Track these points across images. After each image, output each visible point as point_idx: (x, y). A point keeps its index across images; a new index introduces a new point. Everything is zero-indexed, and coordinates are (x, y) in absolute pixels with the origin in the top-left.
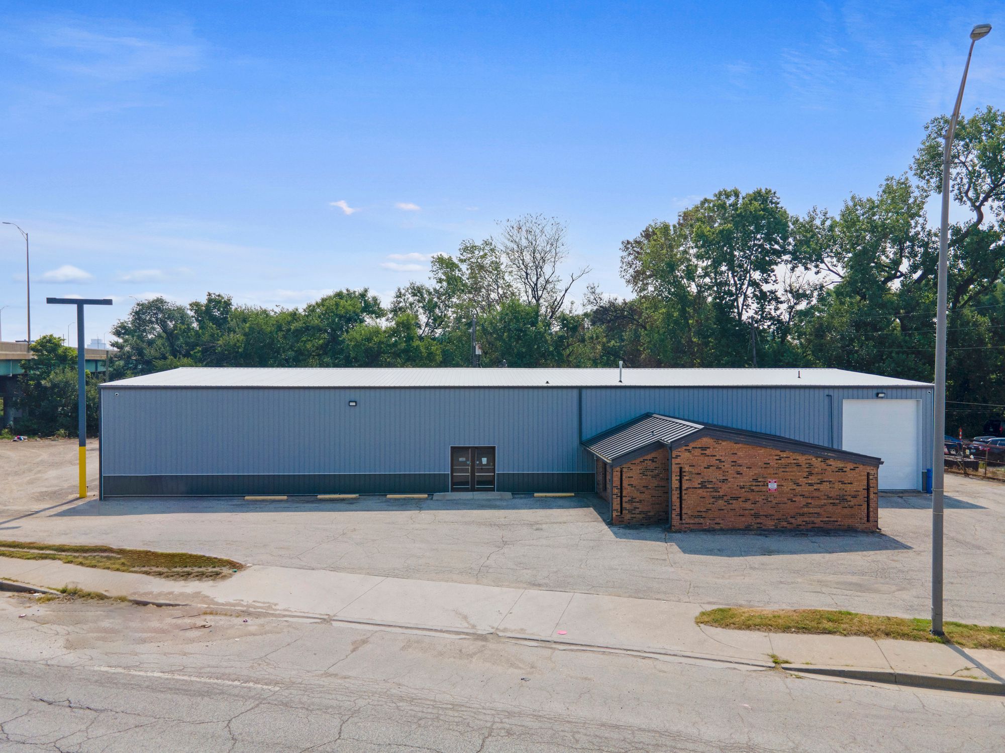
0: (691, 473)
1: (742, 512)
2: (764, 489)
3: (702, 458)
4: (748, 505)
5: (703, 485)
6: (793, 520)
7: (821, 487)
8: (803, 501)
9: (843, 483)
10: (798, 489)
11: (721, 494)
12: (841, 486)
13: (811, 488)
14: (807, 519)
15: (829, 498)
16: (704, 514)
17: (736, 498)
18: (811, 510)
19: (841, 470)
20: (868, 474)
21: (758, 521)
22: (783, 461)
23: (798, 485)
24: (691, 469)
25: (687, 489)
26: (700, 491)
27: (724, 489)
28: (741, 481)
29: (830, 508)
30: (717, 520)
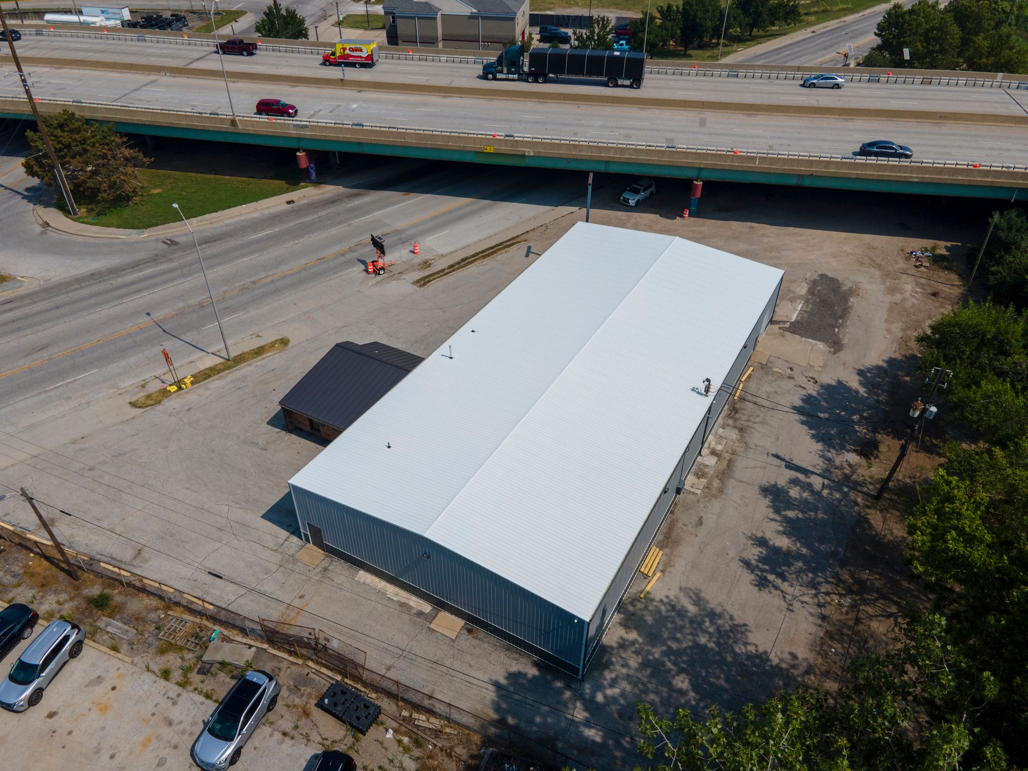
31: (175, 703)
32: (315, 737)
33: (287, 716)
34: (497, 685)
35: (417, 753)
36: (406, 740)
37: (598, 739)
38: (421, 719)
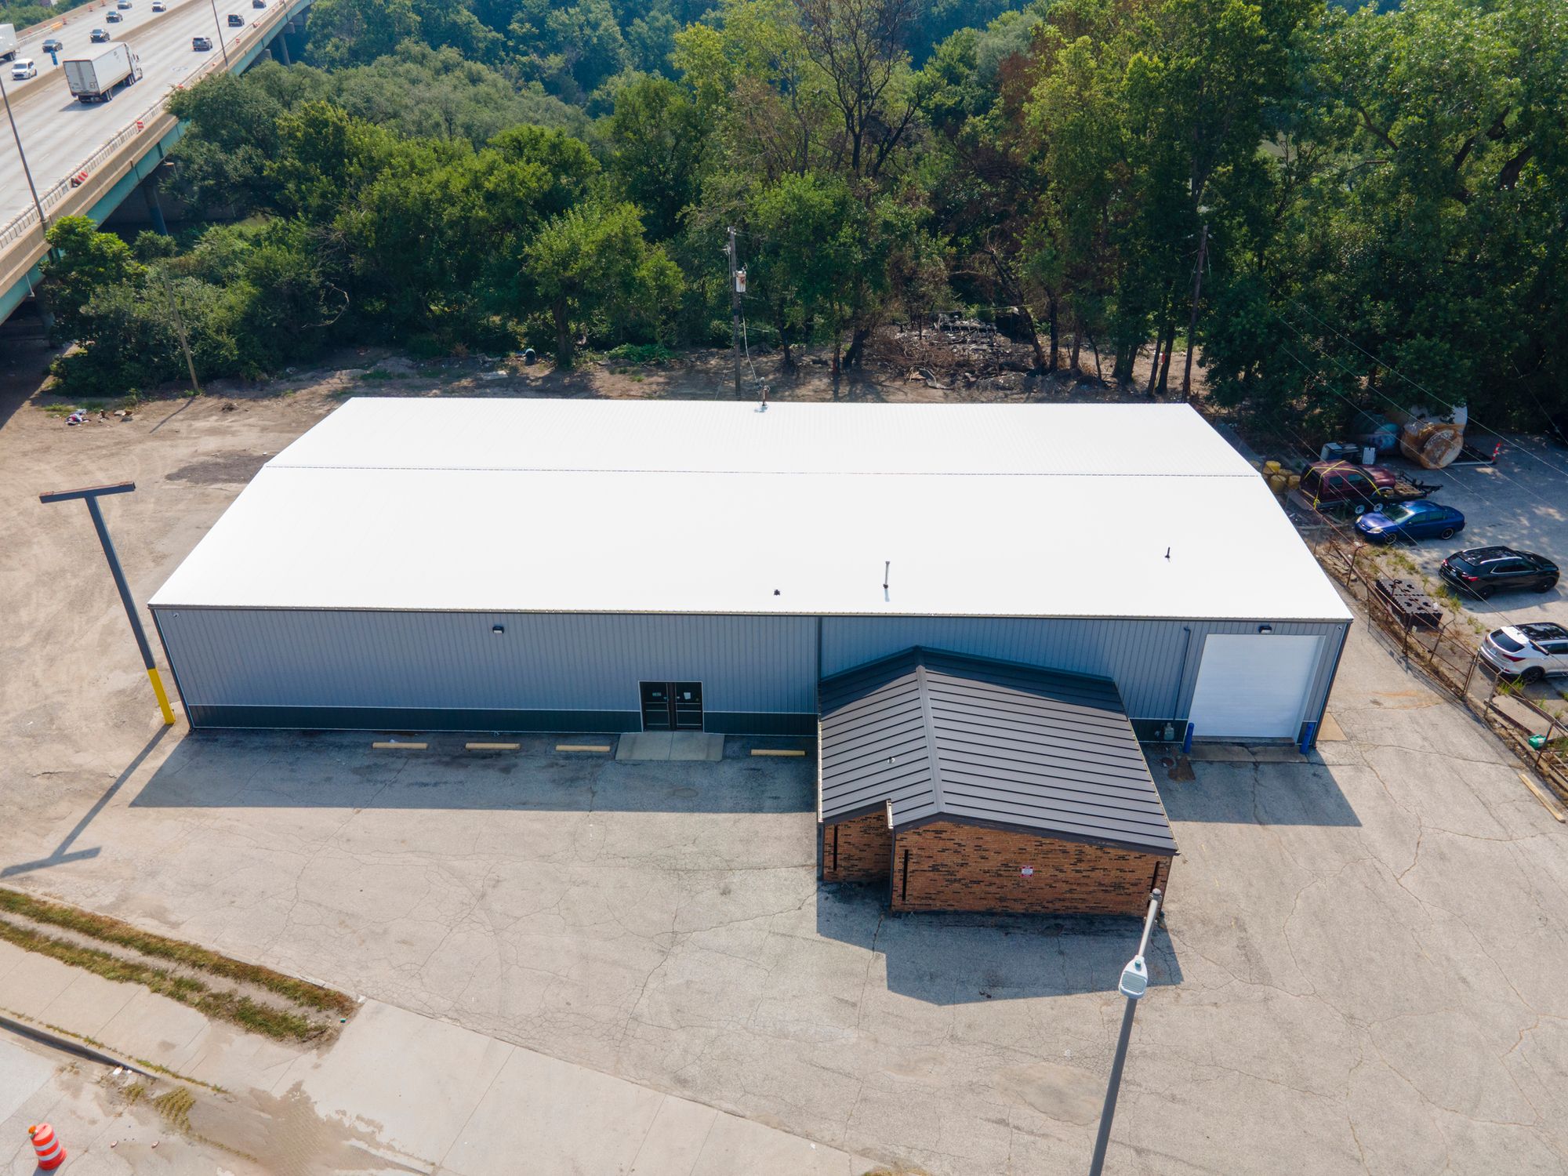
0: (920, 856)
1: (983, 896)
2: (1015, 874)
3: (936, 841)
4: (993, 889)
5: (935, 868)
6: (1050, 905)
7: (1092, 874)
8: (1066, 887)
9: (1122, 871)
10: (1061, 875)
11: (958, 877)
12: (1118, 873)
13: (1079, 875)
14: (1069, 904)
15: (1100, 884)
16: (933, 896)
17: (978, 882)
18: (1075, 896)
19: (1123, 858)
20: (1158, 863)
21: (1005, 904)
22: (1045, 847)
23: (1061, 871)
24: (919, 852)
25: (913, 871)
26: (931, 874)
27: (962, 873)
28: (986, 866)
29: (1101, 895)
30: (951, 902)
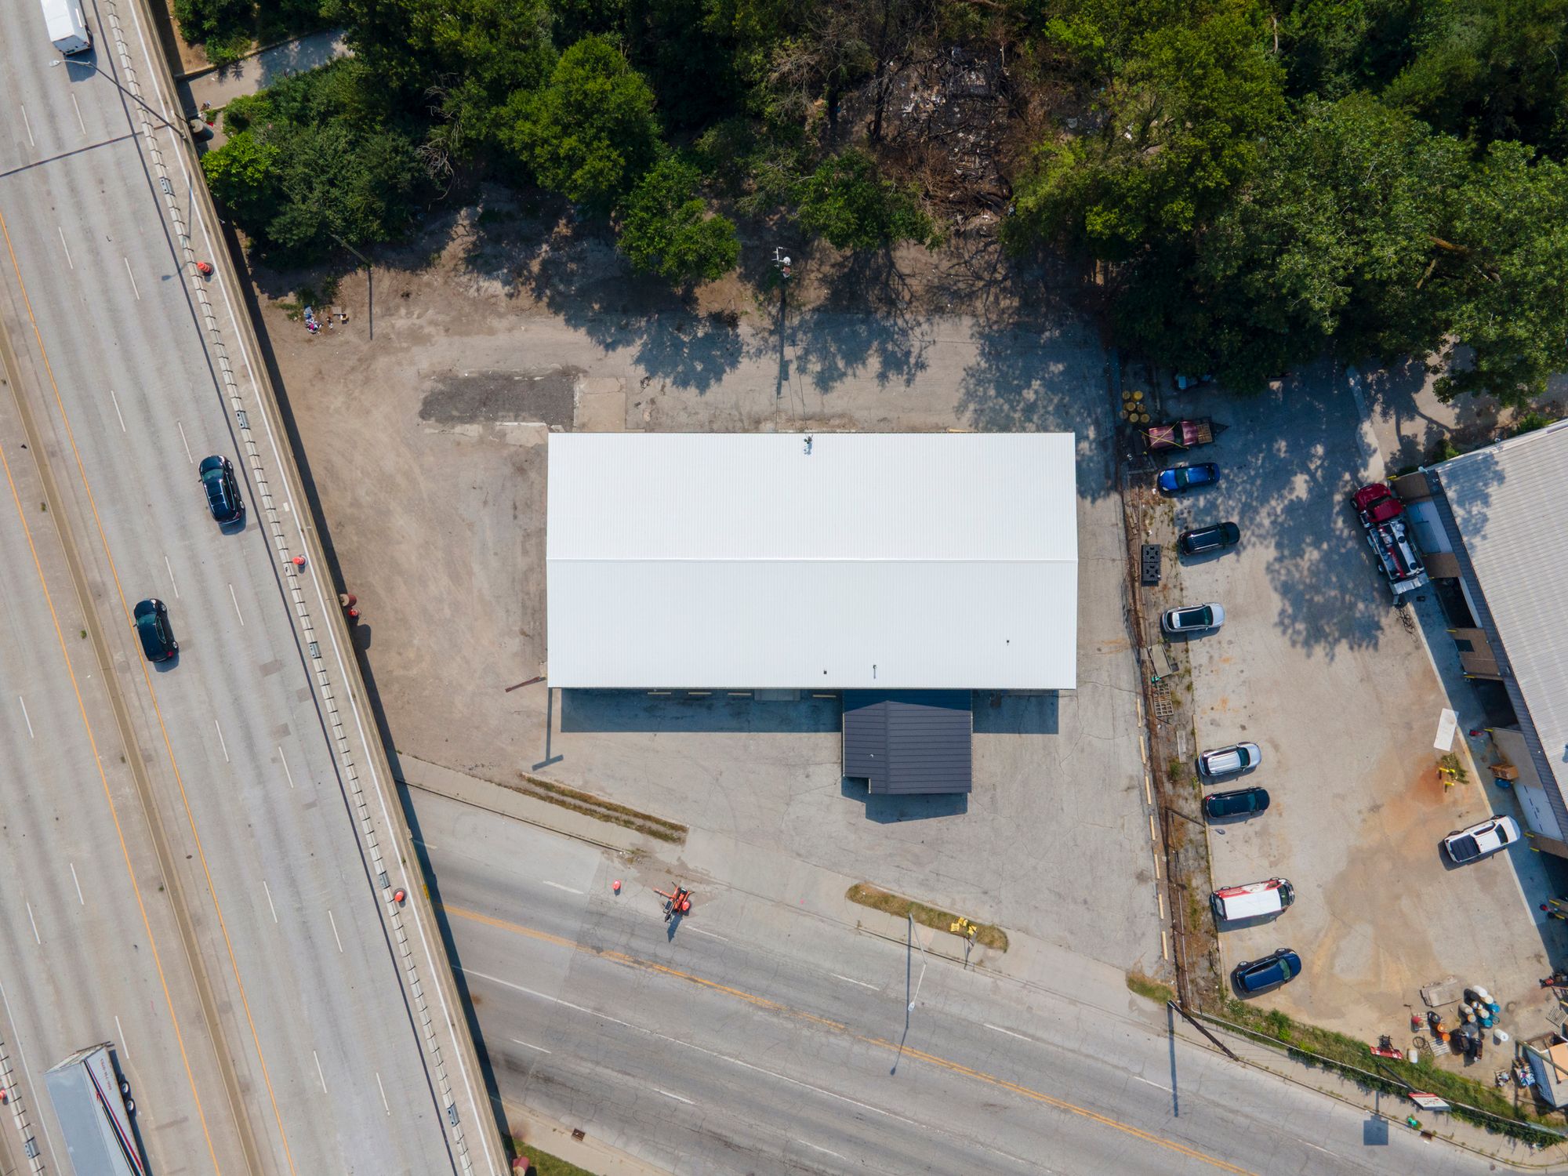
31: (1201, 666)
32: (1174, 573)
33: (1172, 597)
34: (1093, 501)
35: (1151, 511)
36: (1147, 522)
37: (1092, 428)
38: (1133, 521)
